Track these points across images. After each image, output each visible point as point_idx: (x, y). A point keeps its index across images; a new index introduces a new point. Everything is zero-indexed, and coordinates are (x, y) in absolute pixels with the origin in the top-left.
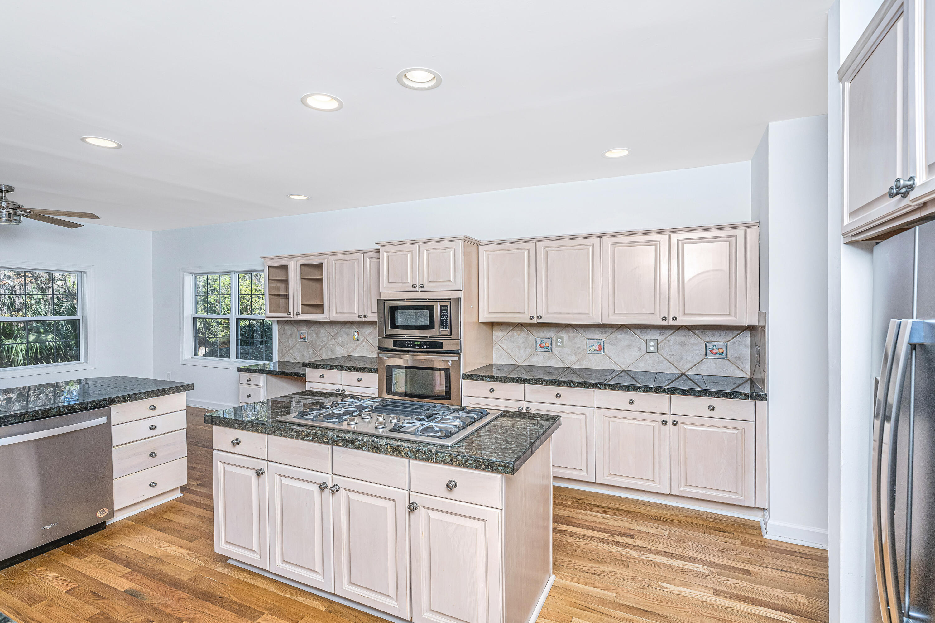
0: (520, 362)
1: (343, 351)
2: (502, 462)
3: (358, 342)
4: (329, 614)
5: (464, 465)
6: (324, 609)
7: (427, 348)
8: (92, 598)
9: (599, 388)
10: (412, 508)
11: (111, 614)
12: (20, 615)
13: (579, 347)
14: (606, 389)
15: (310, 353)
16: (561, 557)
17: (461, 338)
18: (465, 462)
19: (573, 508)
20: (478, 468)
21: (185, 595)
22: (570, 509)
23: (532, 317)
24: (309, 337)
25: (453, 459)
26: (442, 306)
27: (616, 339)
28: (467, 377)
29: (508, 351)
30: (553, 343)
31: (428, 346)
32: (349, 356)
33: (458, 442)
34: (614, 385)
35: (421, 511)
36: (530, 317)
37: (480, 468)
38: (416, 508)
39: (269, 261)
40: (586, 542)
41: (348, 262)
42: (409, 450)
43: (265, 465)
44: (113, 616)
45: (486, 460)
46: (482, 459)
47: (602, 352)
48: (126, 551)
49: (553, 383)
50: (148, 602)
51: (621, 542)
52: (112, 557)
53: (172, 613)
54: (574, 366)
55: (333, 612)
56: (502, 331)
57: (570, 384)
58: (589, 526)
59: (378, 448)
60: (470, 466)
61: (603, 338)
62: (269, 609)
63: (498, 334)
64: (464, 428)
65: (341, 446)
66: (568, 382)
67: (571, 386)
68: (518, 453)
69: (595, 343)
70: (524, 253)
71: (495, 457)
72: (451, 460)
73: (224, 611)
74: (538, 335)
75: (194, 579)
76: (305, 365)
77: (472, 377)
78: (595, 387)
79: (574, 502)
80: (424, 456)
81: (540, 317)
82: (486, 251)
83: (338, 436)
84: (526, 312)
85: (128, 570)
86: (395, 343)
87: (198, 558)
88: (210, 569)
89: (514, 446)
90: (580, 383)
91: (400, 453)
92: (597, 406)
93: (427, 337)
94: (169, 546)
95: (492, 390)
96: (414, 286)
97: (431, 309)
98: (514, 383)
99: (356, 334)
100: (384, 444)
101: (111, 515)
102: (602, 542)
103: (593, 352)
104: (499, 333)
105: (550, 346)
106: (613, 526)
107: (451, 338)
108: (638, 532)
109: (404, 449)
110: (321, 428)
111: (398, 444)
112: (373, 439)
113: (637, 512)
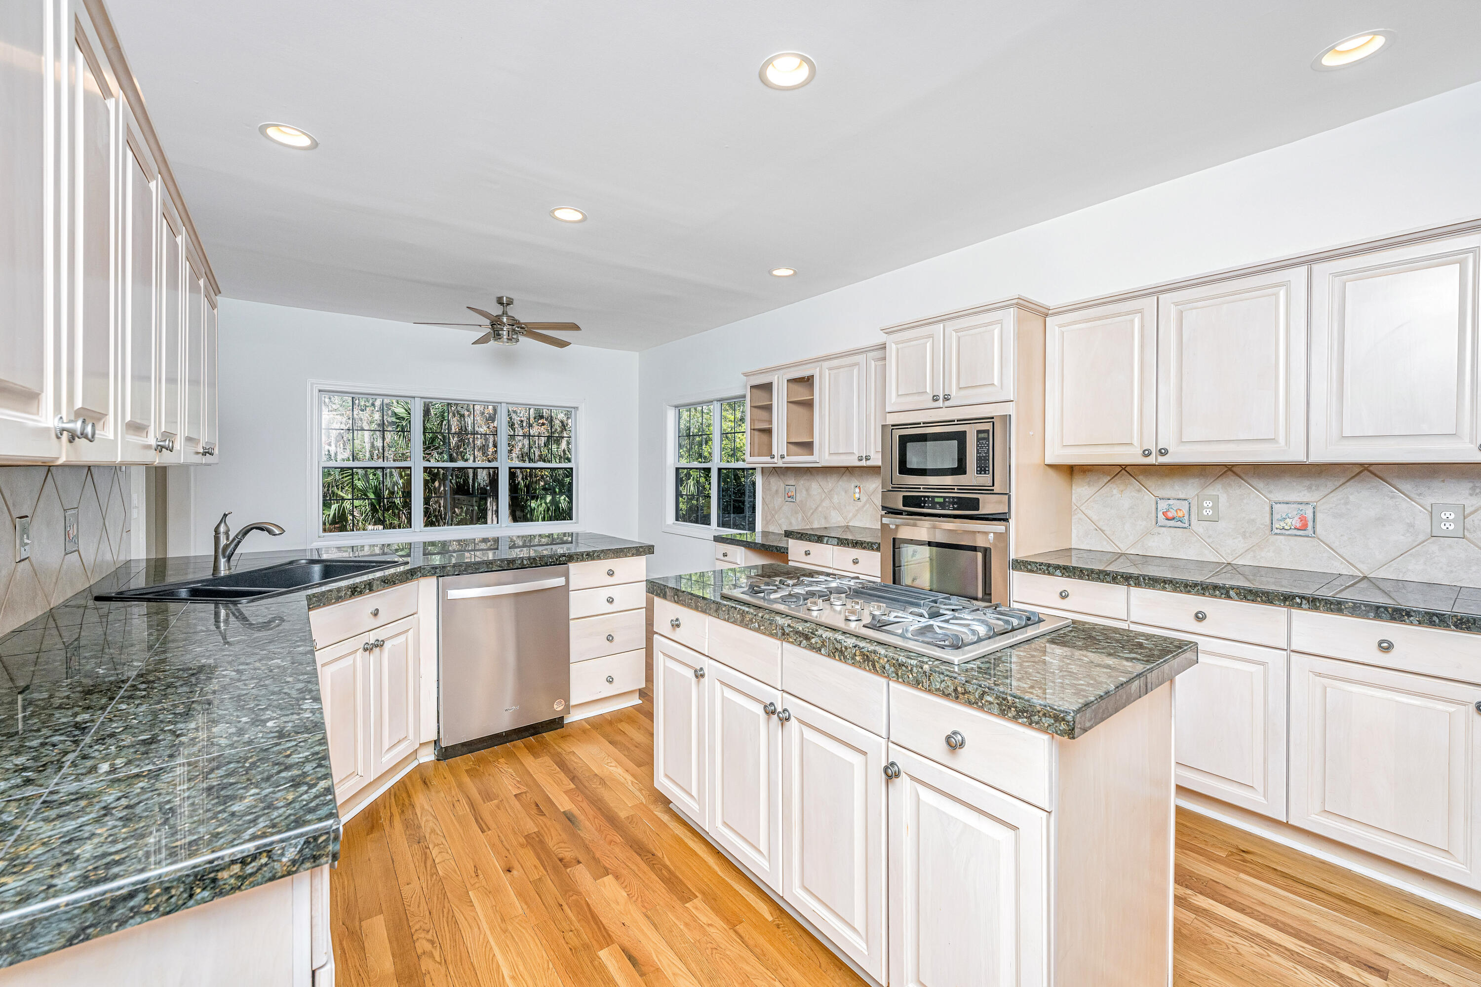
0: (1124, 548)
1: (840, 519)
2: (1051, 708)
3: (859, 504)
4: (776, 929)
5: (977, 703)
6: (770, 919)
7: (954, 509)
8: (534, 811)
9: (1299, 606)
10: (891, 773)
11: (546, 837)
12: (474, 810)
13: (1253, 520)
14: (1316, 609)
15: (799, 519)
16: (1195, 965)
17: (1010, 492)
18: (979, 697)
19: (1229, 866)
20: (1003, 713)
21: (618, 839)
22: (1223, 868)
23: (1147, 452)
24: (798, 495)
25: (959, 689)
26: (979, 432)
27: (1346, 503)
28: (1022, 565)
29: (1100, 524)
30: (1192, 510)
31: (955, 506)
32: (847, 527)
33: (974, 660)
34: (1339, 603)
35: (904, 782)
36: (1144, 451)
37: (1007, 714)
38: (897, 775)
39: (752, 377)
40: (1261, 951)
41: (846, 369)
42: (888, 661)
43: (706, 663)
44: (547, 840)
45: (1020, 698)
46: (1011, 695)
47: (1310, 531)
48: (576, 760)
49: (1187, 587)
50: (582, 835)
51: (1352, 979)
52: (562, 765)
53: (600, 858)
54: (1240, 562)
55: (781, 929)
56: (1089, 484)
57: (1228, 592)
58: (1267, 915)
59: (841, 651)
60: (989, 706)
61: (1312, 499)
62: (703, 893)
63: (1082, 490)
64: (990, 638)
65: (792, 643)
66: (1224, 587)
67: (1229, 597)
68: (1087, 697)
69: (1292, 510)
70: (1132, 321)
71: (1037, 696)
72: (955, 690)
73: (654, 877)
74: (1161, 493)
75: (631, 819)
76: (788, 534)
77: (1029, 567)
78: (1287, 603)
79: (1232, 854)
80: (911, 676)
81: (1163, 452)
82: (1060, 326)
83: (789, 625)
84: (1136, 441)
85: (572, 786)
86: (907, 501)
87: (640, 790)
88: (650, 810)
89: (1082, 682)
90: (1250, 591)
91: (874, 666)
92: (1293, 648)
93: (954, 489)
94: (616, 767)
95: (1064, 594)
96: (935, 399)
97: (961, 437)
98: (1108, 582)
99: (857, 490)
100: (851, 646)
101: (568, 708)
102: (1300, 963)
103: (1287, 533)
104: (1084, 489)
105: (1186, 518)
106: (1329, 933)
107: (993, 490)
108: (1402, 967)
109: (879, 658)
110: (772, 611)
111: (871, 648)
112: (836, 635)
113: (1396, 918)
